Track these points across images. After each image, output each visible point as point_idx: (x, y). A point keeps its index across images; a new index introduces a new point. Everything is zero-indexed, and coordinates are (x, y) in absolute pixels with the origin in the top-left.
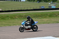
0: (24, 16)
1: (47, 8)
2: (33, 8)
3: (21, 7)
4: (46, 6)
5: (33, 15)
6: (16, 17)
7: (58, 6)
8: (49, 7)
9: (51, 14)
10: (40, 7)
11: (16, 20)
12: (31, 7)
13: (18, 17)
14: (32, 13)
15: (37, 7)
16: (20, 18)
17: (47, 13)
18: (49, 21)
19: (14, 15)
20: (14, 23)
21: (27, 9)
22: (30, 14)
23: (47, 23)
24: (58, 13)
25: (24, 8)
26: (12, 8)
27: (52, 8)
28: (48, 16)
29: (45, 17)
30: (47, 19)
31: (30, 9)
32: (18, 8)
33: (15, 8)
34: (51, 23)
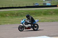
0: (15, 14)
1: (42, 5)
2: (26, 4)
3: (13, 4)
4: (40, 3)
5: (25, 13)
6: (7, 15)
7: (54, 3)
8: (44, 4)
9: (46, 12)
10: (33, 4)
11: (7, 18)
12: (23, 4)
13: (9, 15)
14: (24, 10)
15: (30, 4)
16: (11, 16)
17: (41, 10)
18: (43, 19)
19: (4, 12)
20: (5, 22)
21: (19, 6)
22: (22, 11)
23: (41, 22)
24: (53, 11)
25: (16, 5)
26: (2, 5)
27: (47, 5)
28: (42, 14)
29: (39, 15)
30: (41, 17)
31: (22, 6)
32: (9, 5)
33: (6, 5)
34: (45, 22)
